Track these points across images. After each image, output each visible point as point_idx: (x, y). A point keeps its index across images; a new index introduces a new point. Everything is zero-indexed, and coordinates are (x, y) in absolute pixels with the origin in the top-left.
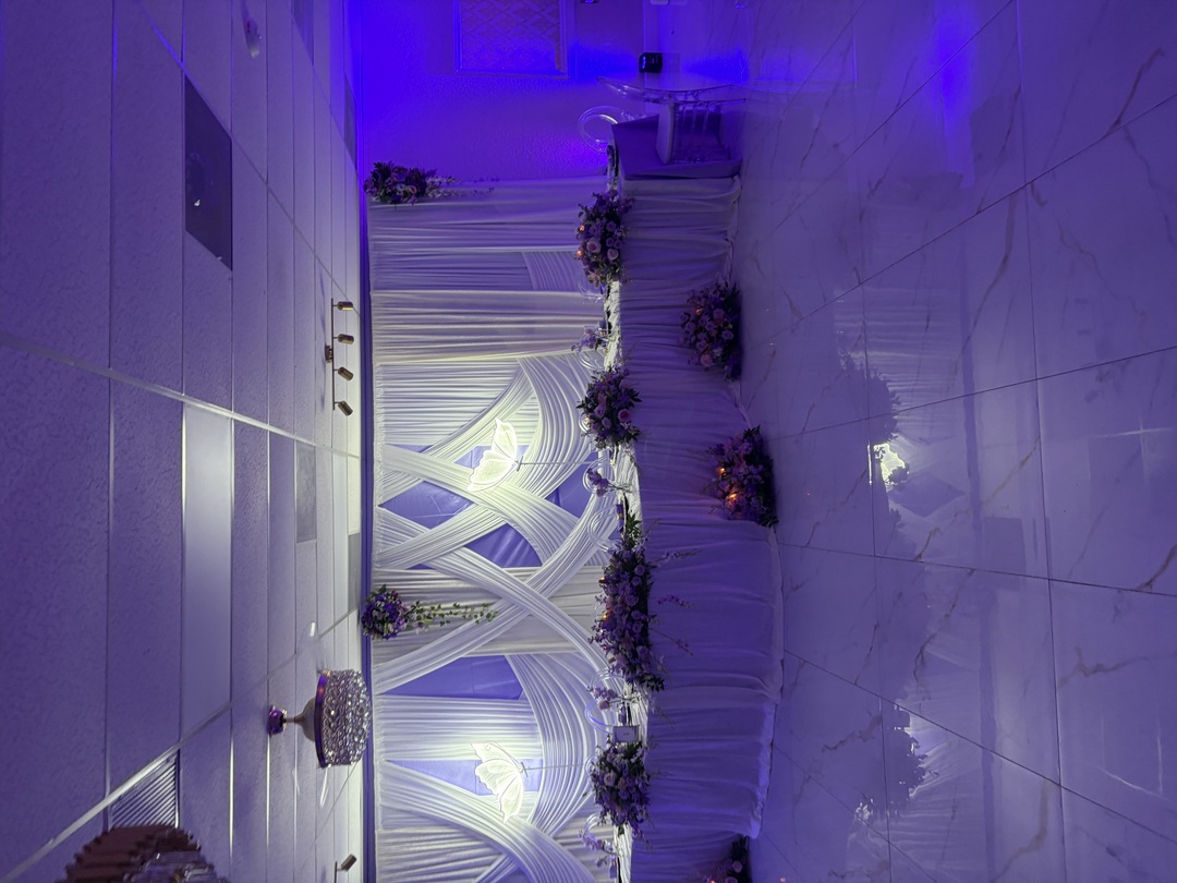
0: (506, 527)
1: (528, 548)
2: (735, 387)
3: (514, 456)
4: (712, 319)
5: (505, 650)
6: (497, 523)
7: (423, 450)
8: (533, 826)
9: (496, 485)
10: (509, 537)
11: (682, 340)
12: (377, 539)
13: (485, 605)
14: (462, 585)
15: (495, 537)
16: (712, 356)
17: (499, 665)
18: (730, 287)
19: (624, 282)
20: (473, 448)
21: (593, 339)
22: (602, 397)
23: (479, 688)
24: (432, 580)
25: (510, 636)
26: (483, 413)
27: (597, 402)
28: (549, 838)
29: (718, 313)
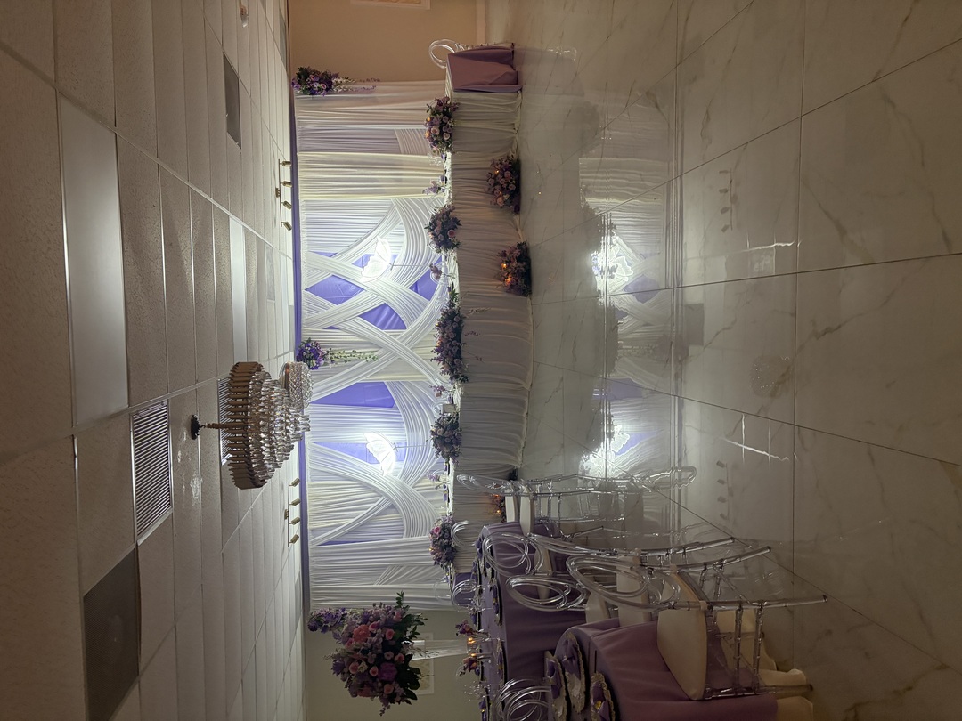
0: (385, 305)
1: (398, 319)
2: (516, 218)
3: (389, 259)
4: (504, 177)
5: (384, 378)
6: (379, 302)
7: (332, 255)
8: (401, 481)
9: (377, 279)
10: (386, 311)
11: (487, 189)
12: (304, 310)
13: (371, 352)
14: (357, 339)
15: (377, 311)
16: (503, 198)
17: (380, 387)
18: (515, 157)
19: (453, 153)
20: (363, 255)
21: (435, 187)
22: (439, 222)
23: (368, 401)
24: (338, 336)
25: (386, 371)
26: (369, 233)
27: (436, 225)
28: (409, 487)
29: (508, 174)
